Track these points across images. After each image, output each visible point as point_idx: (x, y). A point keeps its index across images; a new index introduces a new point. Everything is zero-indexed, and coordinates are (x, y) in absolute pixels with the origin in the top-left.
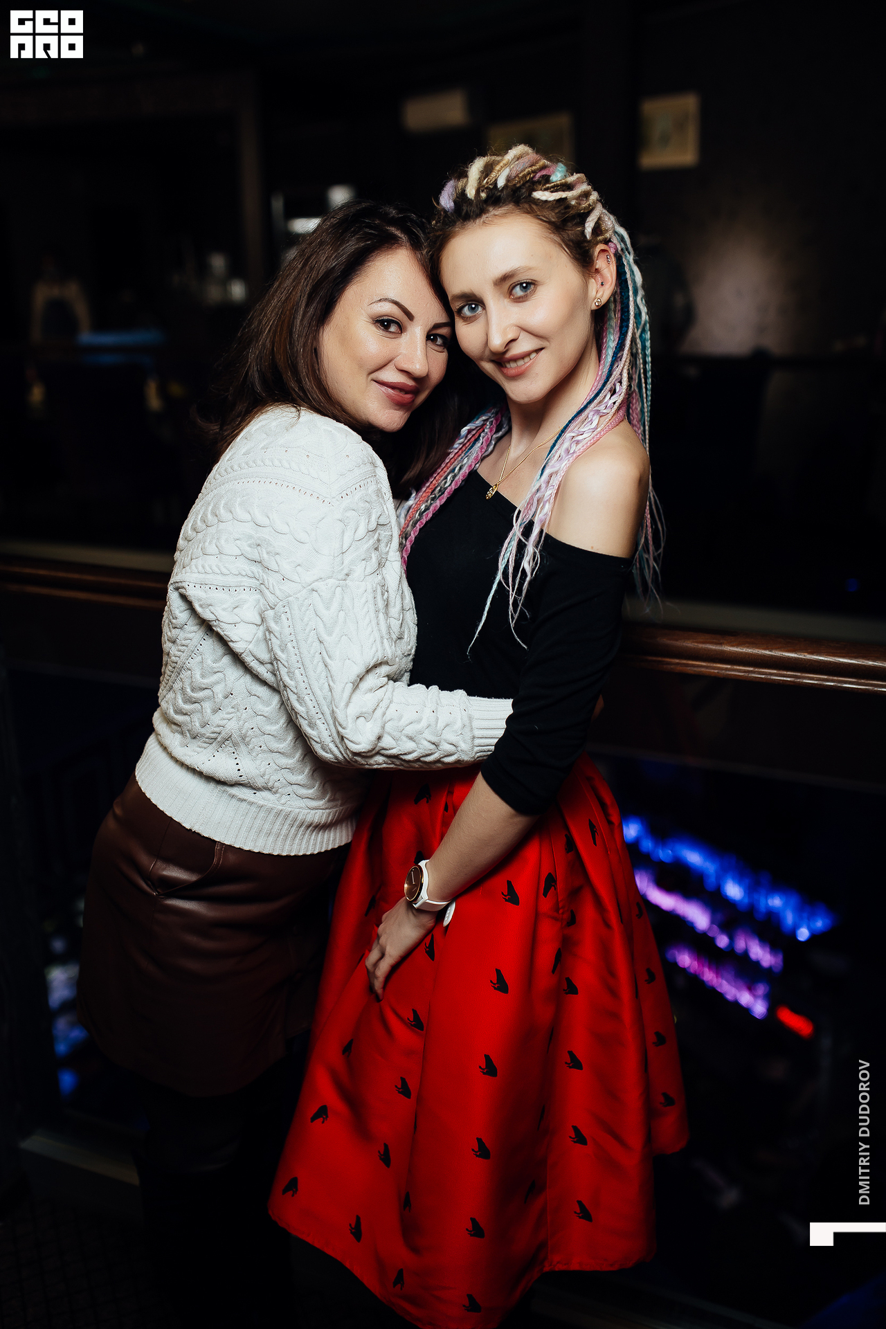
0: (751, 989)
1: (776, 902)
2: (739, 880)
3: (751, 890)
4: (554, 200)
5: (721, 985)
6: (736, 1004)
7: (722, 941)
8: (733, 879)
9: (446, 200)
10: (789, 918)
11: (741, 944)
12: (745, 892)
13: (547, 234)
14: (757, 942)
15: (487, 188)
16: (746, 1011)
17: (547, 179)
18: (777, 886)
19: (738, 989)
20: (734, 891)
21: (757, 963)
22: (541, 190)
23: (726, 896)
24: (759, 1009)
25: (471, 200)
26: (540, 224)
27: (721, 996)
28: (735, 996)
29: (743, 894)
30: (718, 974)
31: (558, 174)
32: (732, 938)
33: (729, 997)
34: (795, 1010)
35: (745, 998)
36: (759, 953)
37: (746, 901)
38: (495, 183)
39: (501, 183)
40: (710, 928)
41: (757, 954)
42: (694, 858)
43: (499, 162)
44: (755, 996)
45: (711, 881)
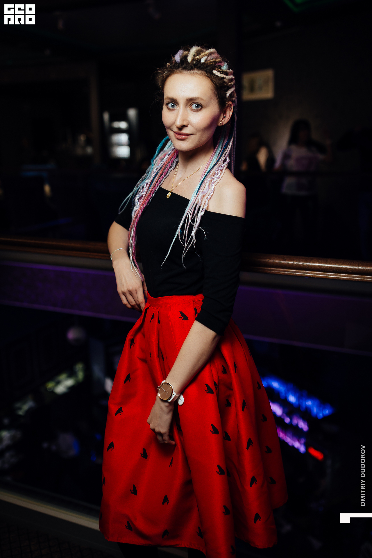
0: (299, 441)
1: (309, 403)
2: (294, 395)
3: (299, 398)
4: (221, 77)
5: (287, 439)
6: (293, 447)
7: (287, 420)
8: (292, 394)
9: (177, 58)
10: (315, 410)
11: (295, 421)
12: (297, 399)
13: (213, 89)
14: (302, 421)
15: (196, 60)
16: (297, 450)
17: (220, 67)
18: (310, 396)
19: (294, 441)
20: (292, 399)
21: (302, 429)
22: (217, 70)
23: (289, 401)
24: (302, 449)
25: (189, 62)
26: (212, 84)
27: (287, 444)
28: (293, 444)
29: (296, 400)
30: (286, 435)
31: (225, 67)
32: (291, 419)
33: (290, 444)
34: (316, 449)
35: (297, 445)
36: (303, 425)
37: (297, 403)
38: (200, 60)
39: (203, 61)
40: (283, 414)
41: (301, 425)
42: (275, 385)
43: (204, 52)
44: (301, 444)
45: (283, 394)
